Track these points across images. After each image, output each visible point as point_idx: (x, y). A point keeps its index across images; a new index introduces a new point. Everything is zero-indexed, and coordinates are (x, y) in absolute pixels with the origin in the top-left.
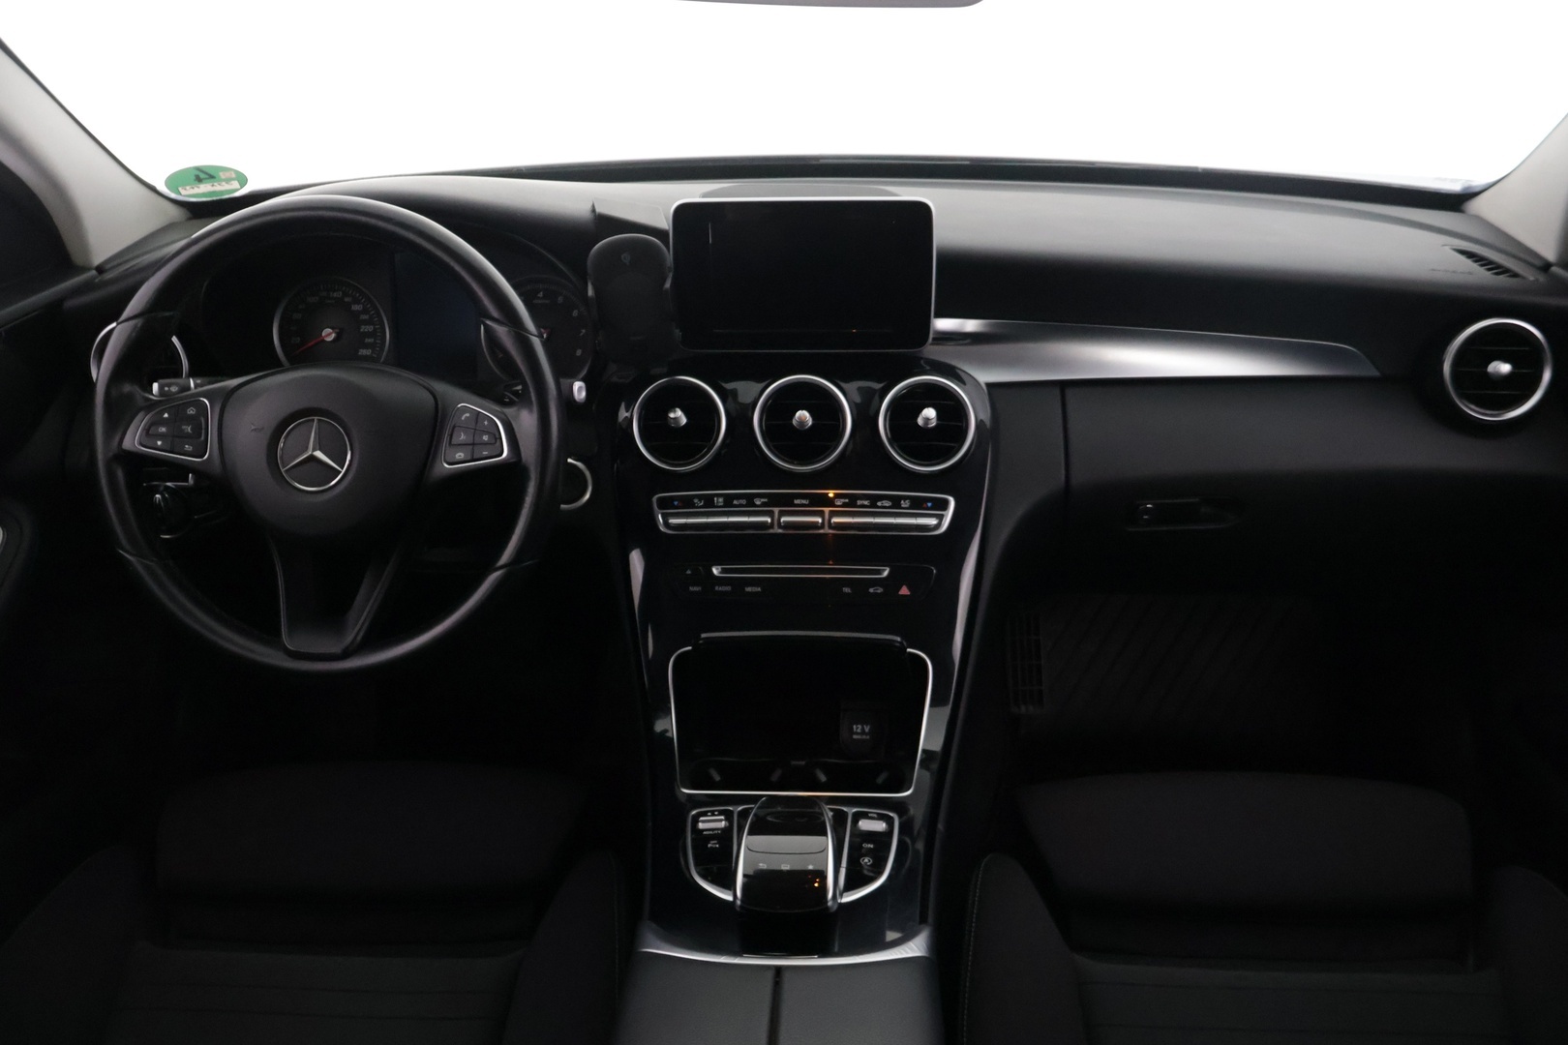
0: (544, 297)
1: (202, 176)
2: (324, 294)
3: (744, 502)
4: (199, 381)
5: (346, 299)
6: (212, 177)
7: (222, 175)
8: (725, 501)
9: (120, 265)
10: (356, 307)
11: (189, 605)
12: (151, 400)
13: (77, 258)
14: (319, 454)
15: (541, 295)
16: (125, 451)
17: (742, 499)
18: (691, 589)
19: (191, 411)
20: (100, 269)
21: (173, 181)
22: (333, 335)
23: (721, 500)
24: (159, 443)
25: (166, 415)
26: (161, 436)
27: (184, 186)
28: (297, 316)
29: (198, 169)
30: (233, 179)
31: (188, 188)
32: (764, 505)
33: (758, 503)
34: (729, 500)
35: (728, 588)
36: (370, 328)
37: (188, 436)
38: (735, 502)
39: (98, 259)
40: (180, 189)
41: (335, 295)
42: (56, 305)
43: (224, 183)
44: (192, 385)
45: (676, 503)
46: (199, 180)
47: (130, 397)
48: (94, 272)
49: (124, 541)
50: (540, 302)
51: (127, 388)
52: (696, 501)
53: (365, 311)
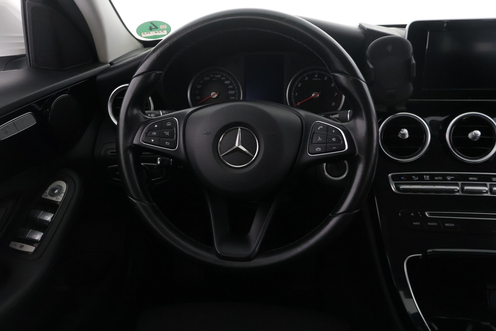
0: (318, 77)
1: (153, 27)
2: (212, 76)
3: (441, 178)
4: (164, 112)
5: (222, 78)
6: (157, 28)
7: (161, 27)
8: (430, 178)
9: (119, 62)
10: (226, 82)
11: (167, 230)
12: (147, 118)
13: (101, 59)
14: (241, 147)
15: (316, 76)
16: (135, 145)
17: (440, 177)
18: (414, 223)
19: (169, 124)
20: (111, 63)
21: (140, 30)
22: (216, 95)
23: (428, 177)
24: (153, 140)
25: (156, 126)
26: (153, 137)
27: (144, 32)
28: (199, 86)
29: (152, 23)
30: (165, 29)
31: (145, 33)
32: (452, 180)
33: (449, 179)
34: (432, 177)
35: (435, 224)
36: (233, 92)
37: (167, 137)
38: (436, 178)
39: (110, 59)
40: (142, 33)
41: (217, 76)
42: (93, 78)
43: (161, 31)
44: (161, 114)
45: (402, 178)
46: (151, 29)
47: (137, 116)
48: (109, 65)
49: (132, 192)
50: (316, 79)
51: (135, 111)
52: (414, 177)
53: (231, 84)
